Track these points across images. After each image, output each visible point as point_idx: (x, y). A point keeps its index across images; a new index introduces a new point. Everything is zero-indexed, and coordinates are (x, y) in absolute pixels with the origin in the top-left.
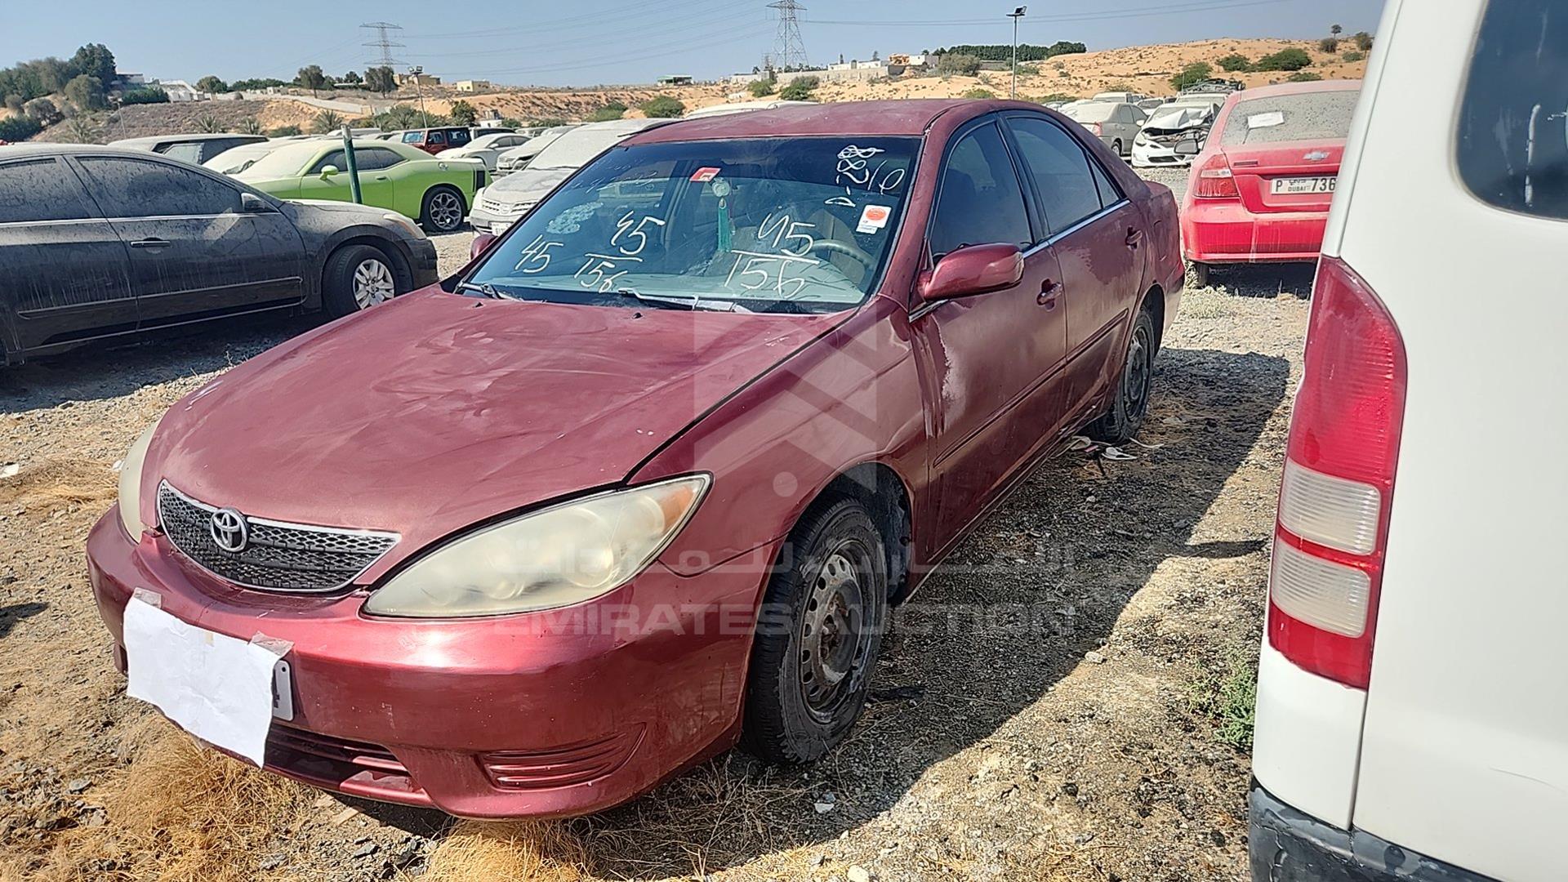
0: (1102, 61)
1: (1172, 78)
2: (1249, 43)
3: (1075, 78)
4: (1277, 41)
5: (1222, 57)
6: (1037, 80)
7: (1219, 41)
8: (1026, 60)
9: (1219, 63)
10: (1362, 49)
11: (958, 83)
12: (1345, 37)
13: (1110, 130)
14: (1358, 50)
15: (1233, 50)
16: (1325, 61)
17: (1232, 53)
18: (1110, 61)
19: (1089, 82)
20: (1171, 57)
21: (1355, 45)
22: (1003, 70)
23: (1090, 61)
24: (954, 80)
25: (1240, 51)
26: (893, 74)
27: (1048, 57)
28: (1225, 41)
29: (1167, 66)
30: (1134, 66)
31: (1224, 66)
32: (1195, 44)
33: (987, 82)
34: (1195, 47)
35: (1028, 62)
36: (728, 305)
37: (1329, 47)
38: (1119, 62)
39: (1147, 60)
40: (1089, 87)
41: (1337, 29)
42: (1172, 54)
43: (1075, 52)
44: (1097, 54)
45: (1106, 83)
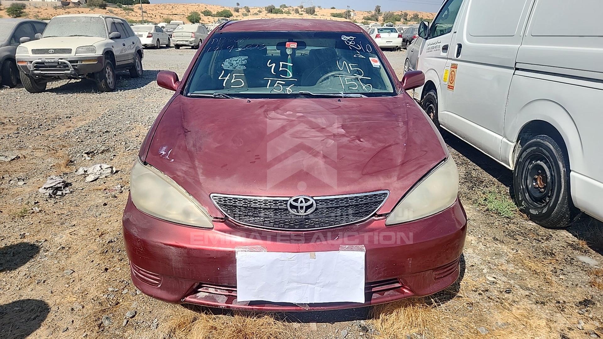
0: (158, 8)
1: (187, 17)
2: (210, 6)
3: (149, 14)
4: (220, 7)
5: (203, 11)
6: (133, 13)
7: (200, 4)
8: (125, 5)
9: (202, 13)
10: (247, 12)
11: (98, 12)
12: (241, 7)
13: (198, 36)
14: (246, 12)
15: (206, 8)
16: (237, 15)
17: (206, 9)
18: (161, 8)
19: (155, 16)
20: (184, 9)
21: (245, 11)
22: (116, 8)
23: (153, 7)
24: (96, 10)
25: (208, 9)
26: (64, 5)
27: (135, 4)
28: (202, 5)
29: (183, 12)
30: (171, 11)
31: (204, 14)
32: (192, 4)
33: (112, 12)
34: (192, 5)
35: (127, 6)
36: (359, 95)
37: (237, 10)
38: (165, 9)
39: (175, 9)
40: (156, 18)
41: (238, 4)
42: (184, 8)
43: (146, 3)
44: (155, 5)
45: (162, 17)
